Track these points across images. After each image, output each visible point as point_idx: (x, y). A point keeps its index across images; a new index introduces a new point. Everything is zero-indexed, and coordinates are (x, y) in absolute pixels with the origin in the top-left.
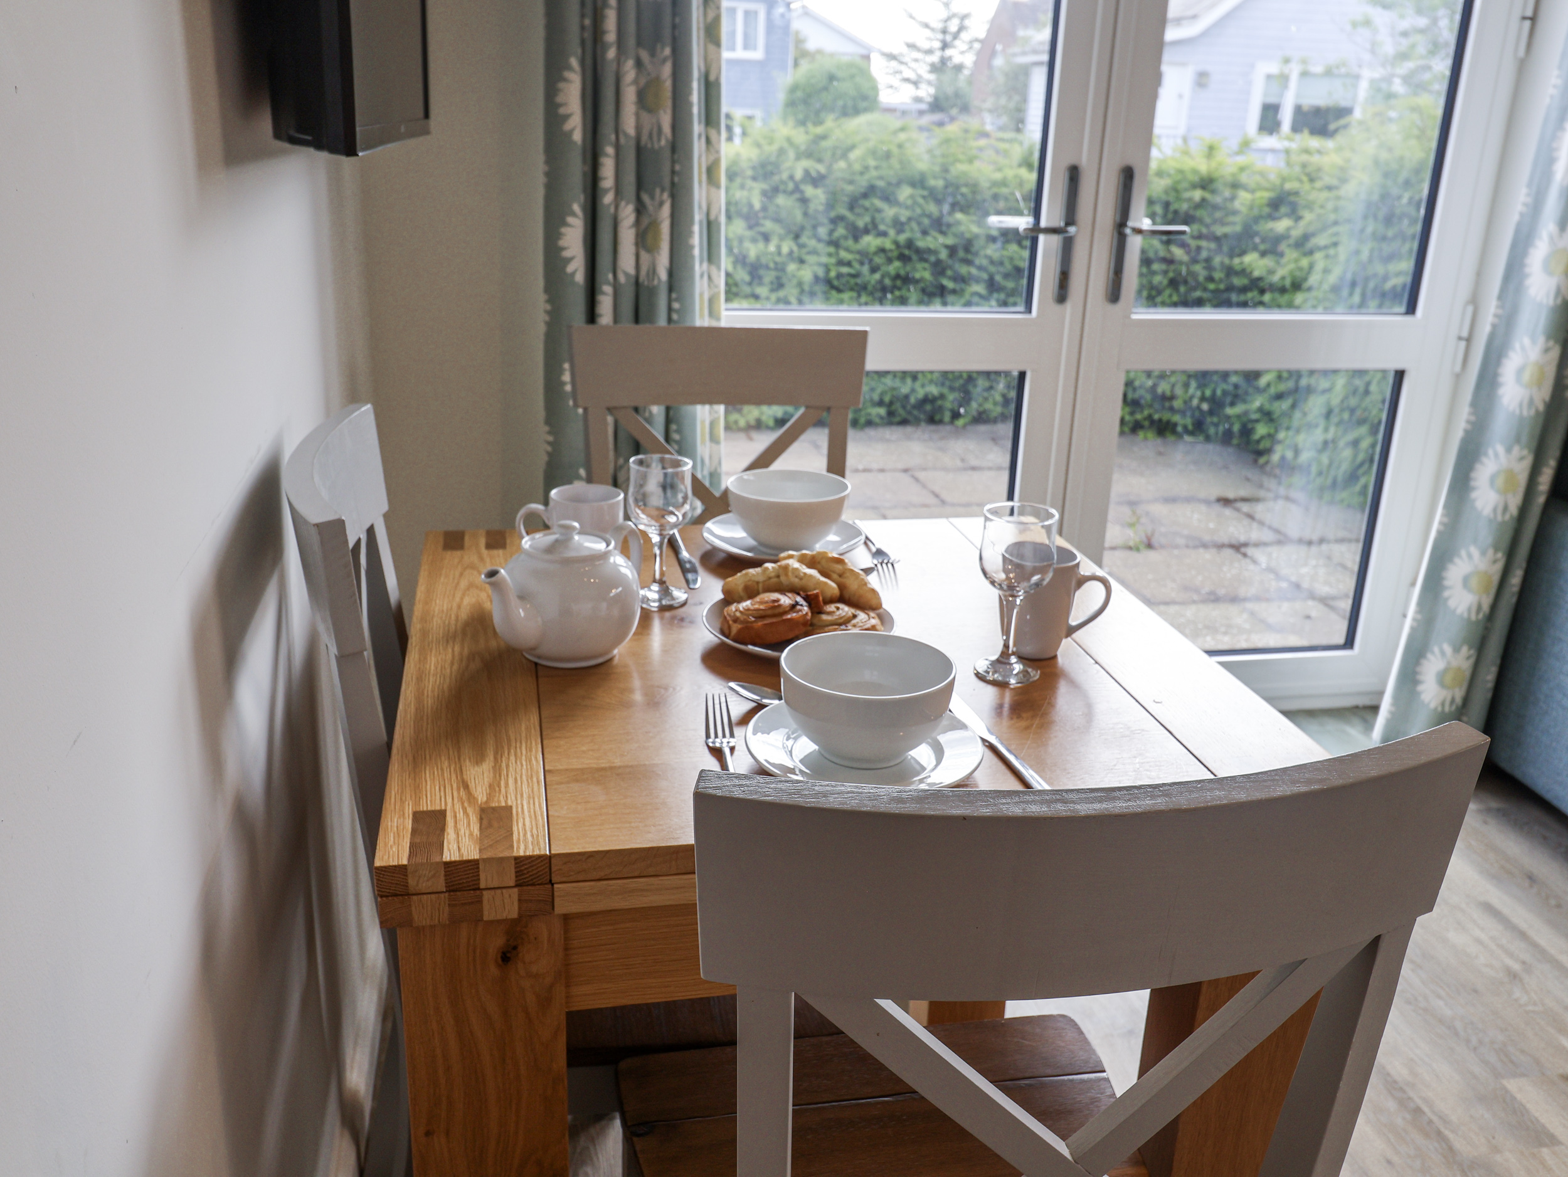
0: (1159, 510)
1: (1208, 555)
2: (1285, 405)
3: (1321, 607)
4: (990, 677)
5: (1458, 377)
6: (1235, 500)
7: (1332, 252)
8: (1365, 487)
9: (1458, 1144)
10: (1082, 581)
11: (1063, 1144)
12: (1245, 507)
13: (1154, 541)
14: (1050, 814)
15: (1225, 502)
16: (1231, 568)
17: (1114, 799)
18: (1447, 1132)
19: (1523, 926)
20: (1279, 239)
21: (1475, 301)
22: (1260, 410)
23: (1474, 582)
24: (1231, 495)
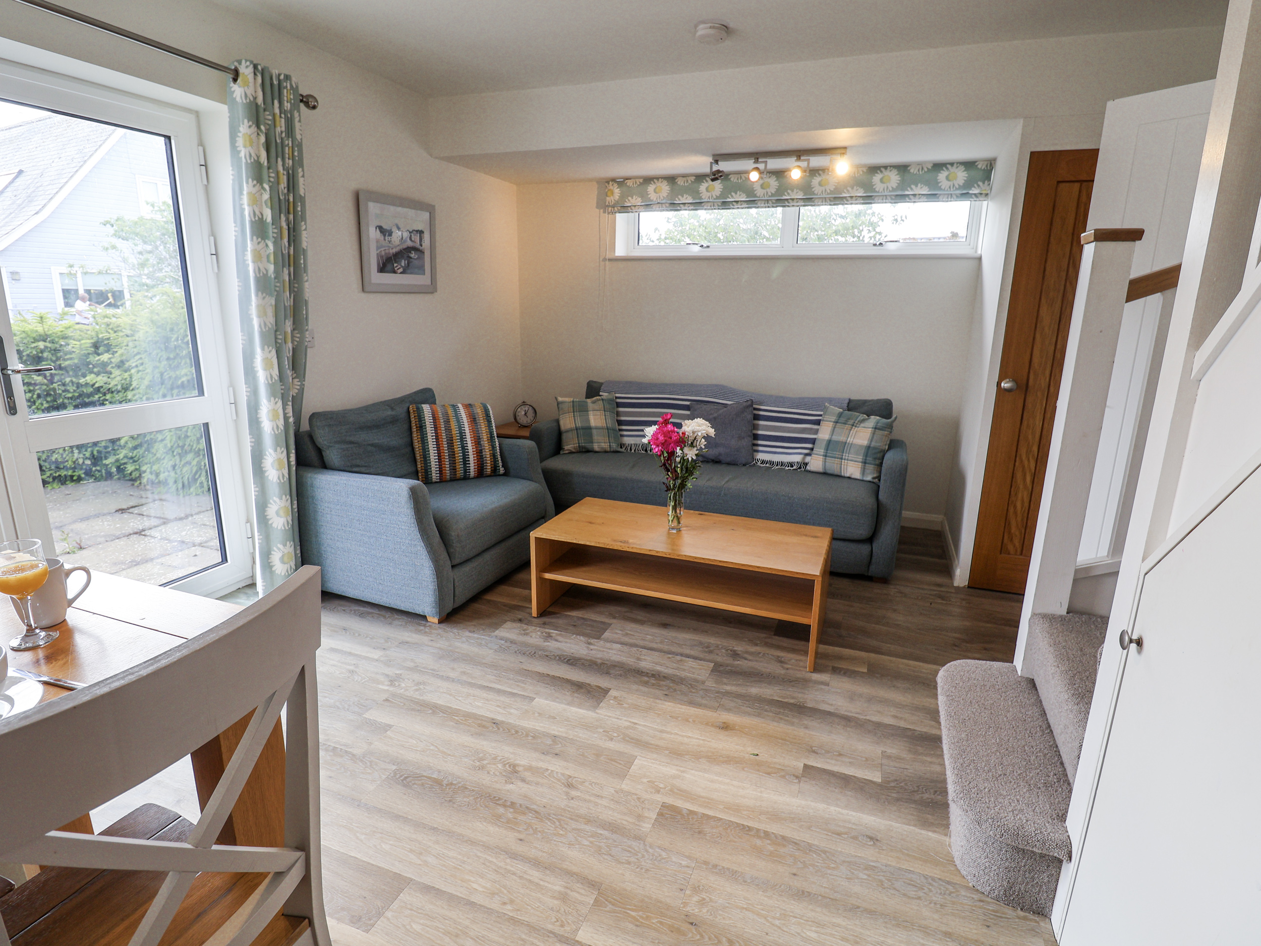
0: (80, 526)
1: (122, 542)
2: (140, 451)
3: (200, 548)
4: (23, 646)
5: (236, 422)
6: (128, 509)
7: (141, 368)
8: (201, 483)
9: (355, 751)
10: (68, 573)
11: (186, 844)
12: (136, 511)
13: (82, 545)
14: (126, 683)
15: (122, 511)
16: (139, 545)
17: (159, 660)
18: (349, 750)
19: (348, 650)
20: (104, 365)
21: (232, 385)
22: (126, 457)
23: (282, 513)
24: (125, 507)
